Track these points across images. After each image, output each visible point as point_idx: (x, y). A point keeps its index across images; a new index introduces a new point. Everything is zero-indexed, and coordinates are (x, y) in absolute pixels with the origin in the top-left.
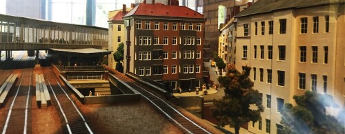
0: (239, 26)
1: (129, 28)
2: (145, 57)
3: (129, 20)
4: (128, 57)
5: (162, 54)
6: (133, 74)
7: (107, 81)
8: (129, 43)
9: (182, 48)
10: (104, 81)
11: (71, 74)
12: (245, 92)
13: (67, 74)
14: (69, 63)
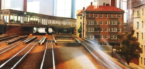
0: (135, 12)
1: (84, 17)
2: (91, 30)
3: (84, 13)
4: (83, 30)
5: (99, 29)
6: (85, 38)
7: (73, 41)
8: (84, 24)
9: (110, 26)
10: (72, 41)
11: (58, 37)
12: (131, 42)
13: (56, 37)
14: (57, 32)
